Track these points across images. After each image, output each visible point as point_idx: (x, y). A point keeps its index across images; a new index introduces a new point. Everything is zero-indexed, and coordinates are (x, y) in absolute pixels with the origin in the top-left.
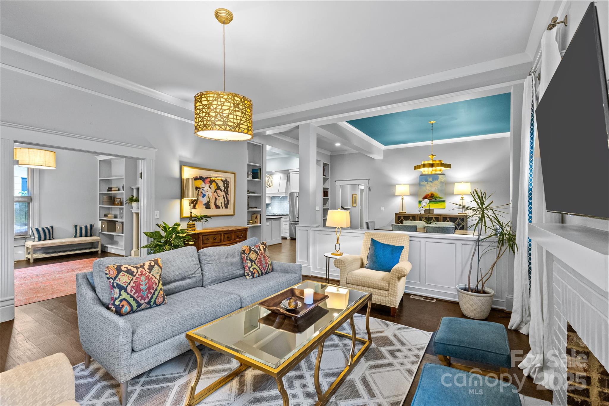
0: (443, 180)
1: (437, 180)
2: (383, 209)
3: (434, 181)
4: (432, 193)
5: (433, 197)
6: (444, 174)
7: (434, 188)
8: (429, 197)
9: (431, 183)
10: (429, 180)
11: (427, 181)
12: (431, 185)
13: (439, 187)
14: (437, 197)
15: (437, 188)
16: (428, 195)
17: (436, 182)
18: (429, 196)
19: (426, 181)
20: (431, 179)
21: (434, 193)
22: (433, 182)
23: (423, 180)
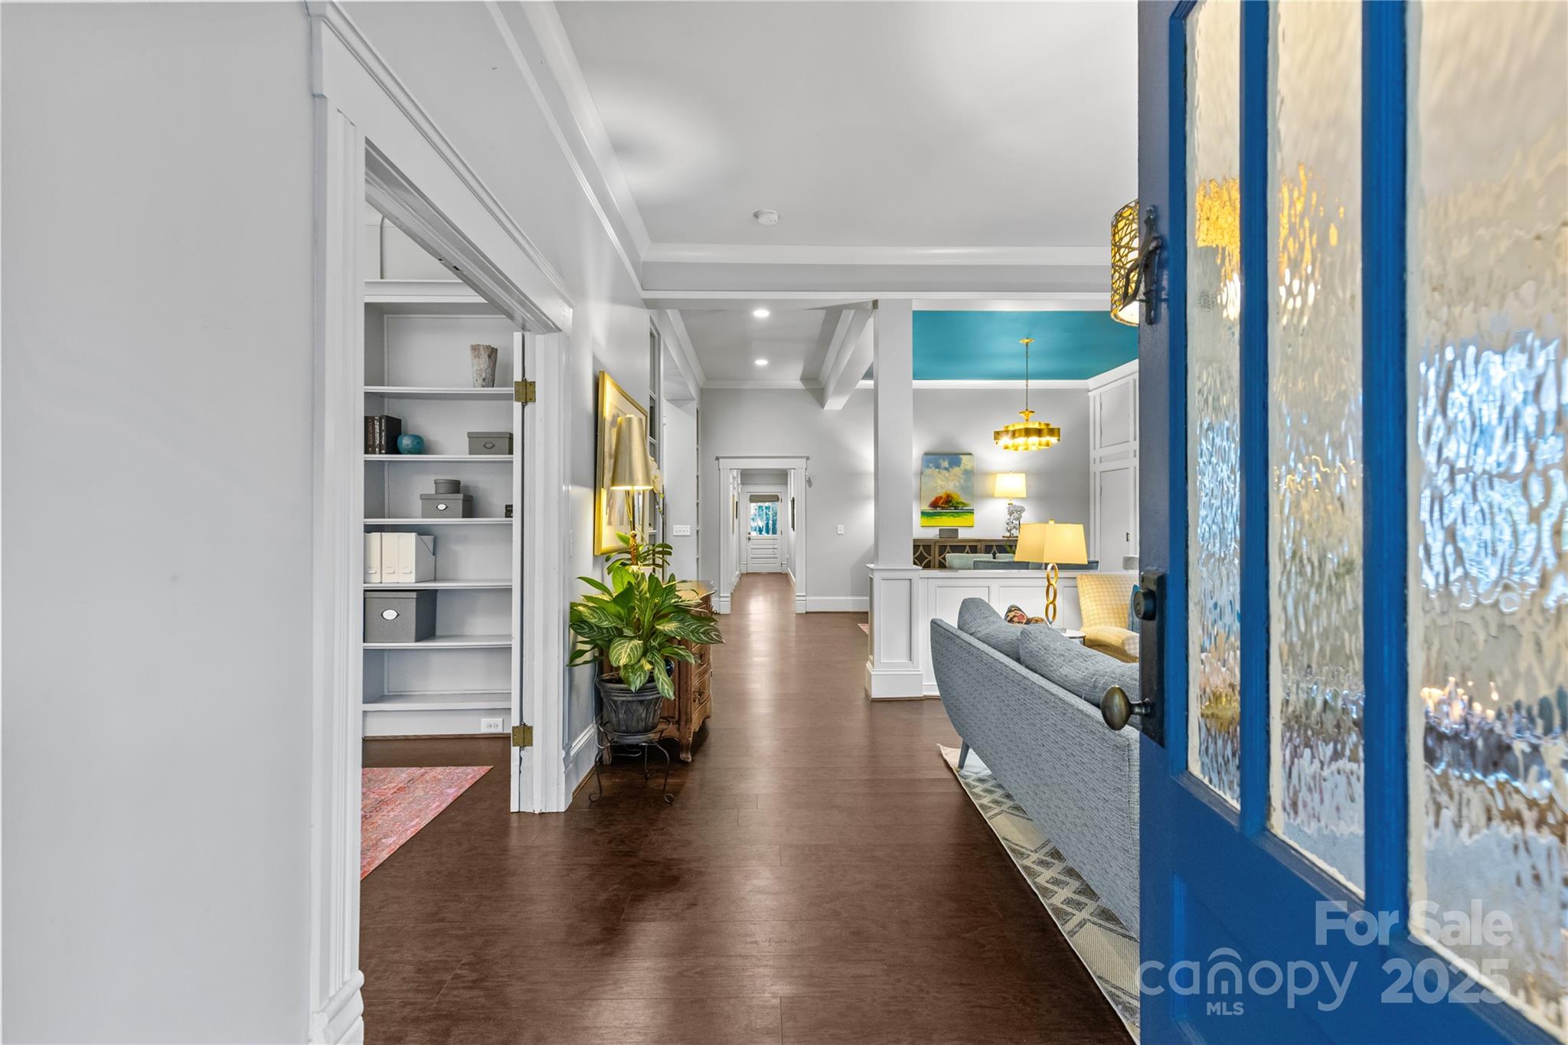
0: (969, 467)
1: (959, 466)
2: (841, 529)
3: (952, 468)
4: (949, 492)
5: (950, 501)
6: (971, 454)
7: (953, 483)
8: (943, 503)
9: (946, 471)
10: (942, 466)
11: (938, 466)
12: (947, 475)
13: (962, 481)
14: (958, 503)
15: (957, 484)
16: (941, 498)
17: (956, 470)
18: (942, 500)
19: (936, 468)
20: (946, 464)
21: (953, 495)
22: (950, 469)
23: (931, 465)
